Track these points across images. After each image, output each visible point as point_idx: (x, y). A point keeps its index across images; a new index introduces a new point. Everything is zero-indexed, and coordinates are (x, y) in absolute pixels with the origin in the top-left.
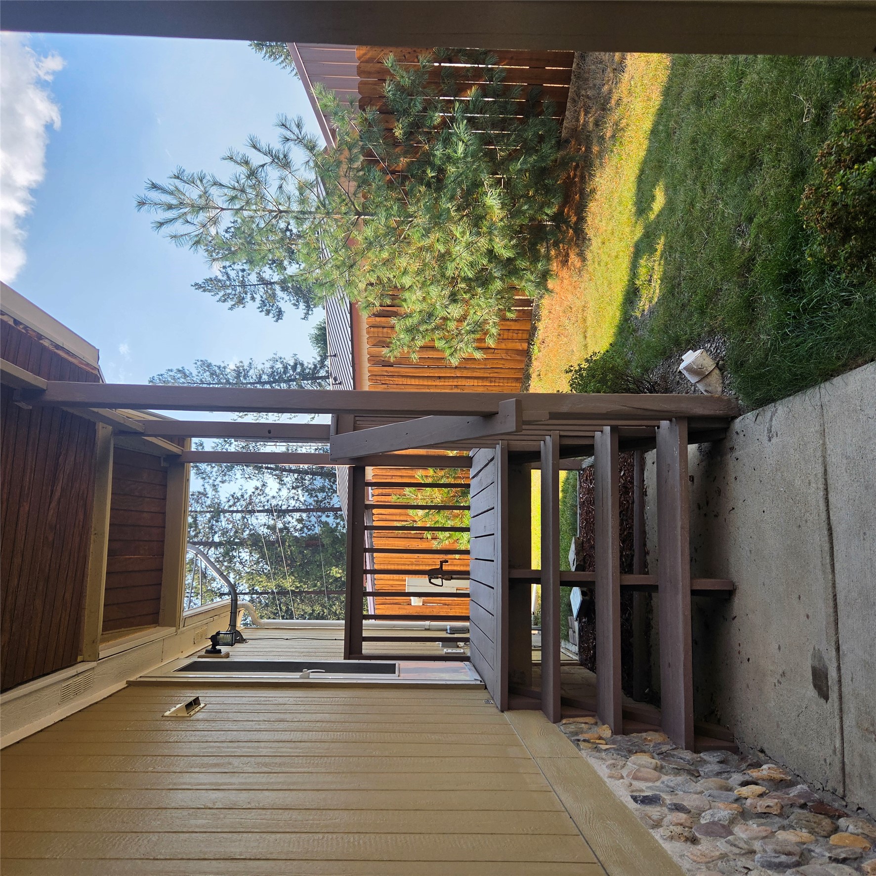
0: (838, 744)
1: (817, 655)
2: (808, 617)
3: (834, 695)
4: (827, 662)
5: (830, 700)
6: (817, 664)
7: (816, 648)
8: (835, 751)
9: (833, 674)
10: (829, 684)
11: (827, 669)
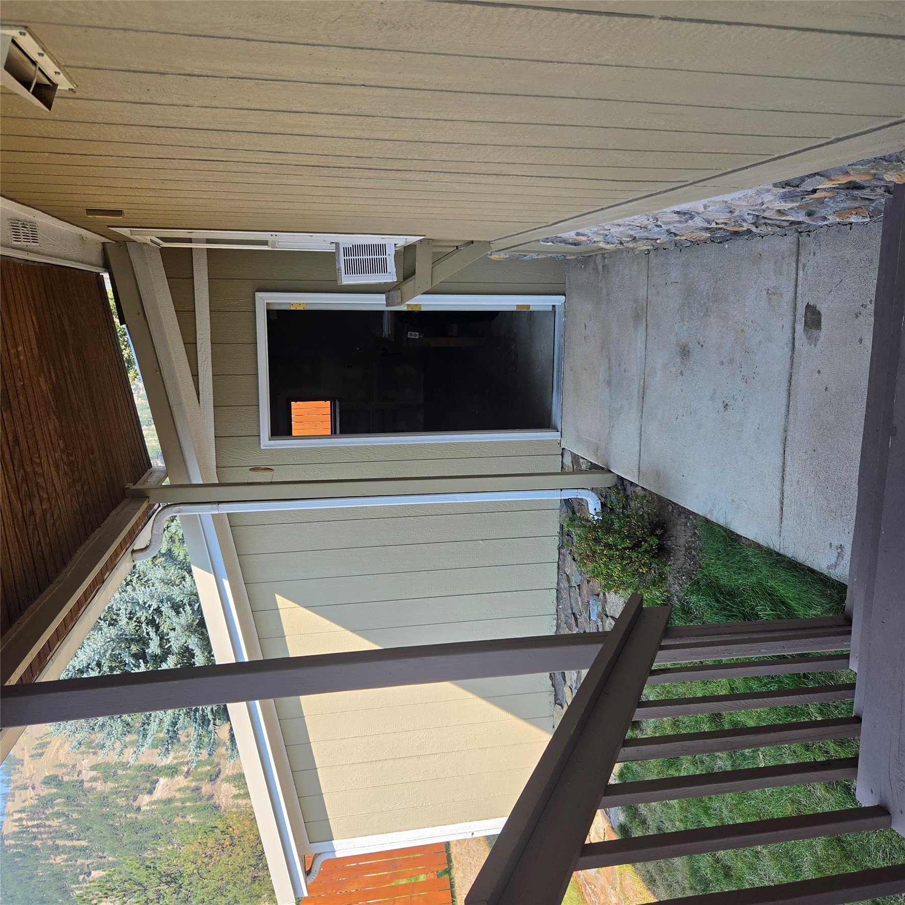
0: (801, 273)
1: (813, 340)
2: (819, 372)
3: (801, 310)
4: (804, 337)
5: (805, 306)
6: (815, 332)
7: (813, 346)
8: (804, 266)
9: (800, 328)
10: (804, 319)
11: (804, 330)
